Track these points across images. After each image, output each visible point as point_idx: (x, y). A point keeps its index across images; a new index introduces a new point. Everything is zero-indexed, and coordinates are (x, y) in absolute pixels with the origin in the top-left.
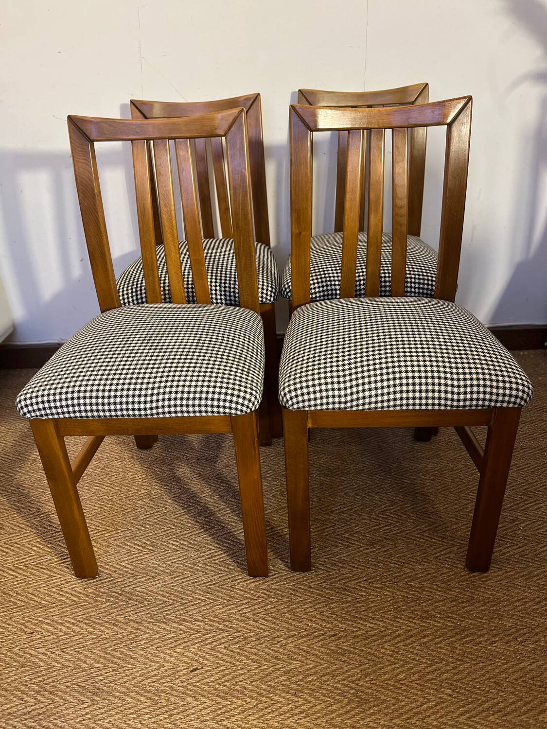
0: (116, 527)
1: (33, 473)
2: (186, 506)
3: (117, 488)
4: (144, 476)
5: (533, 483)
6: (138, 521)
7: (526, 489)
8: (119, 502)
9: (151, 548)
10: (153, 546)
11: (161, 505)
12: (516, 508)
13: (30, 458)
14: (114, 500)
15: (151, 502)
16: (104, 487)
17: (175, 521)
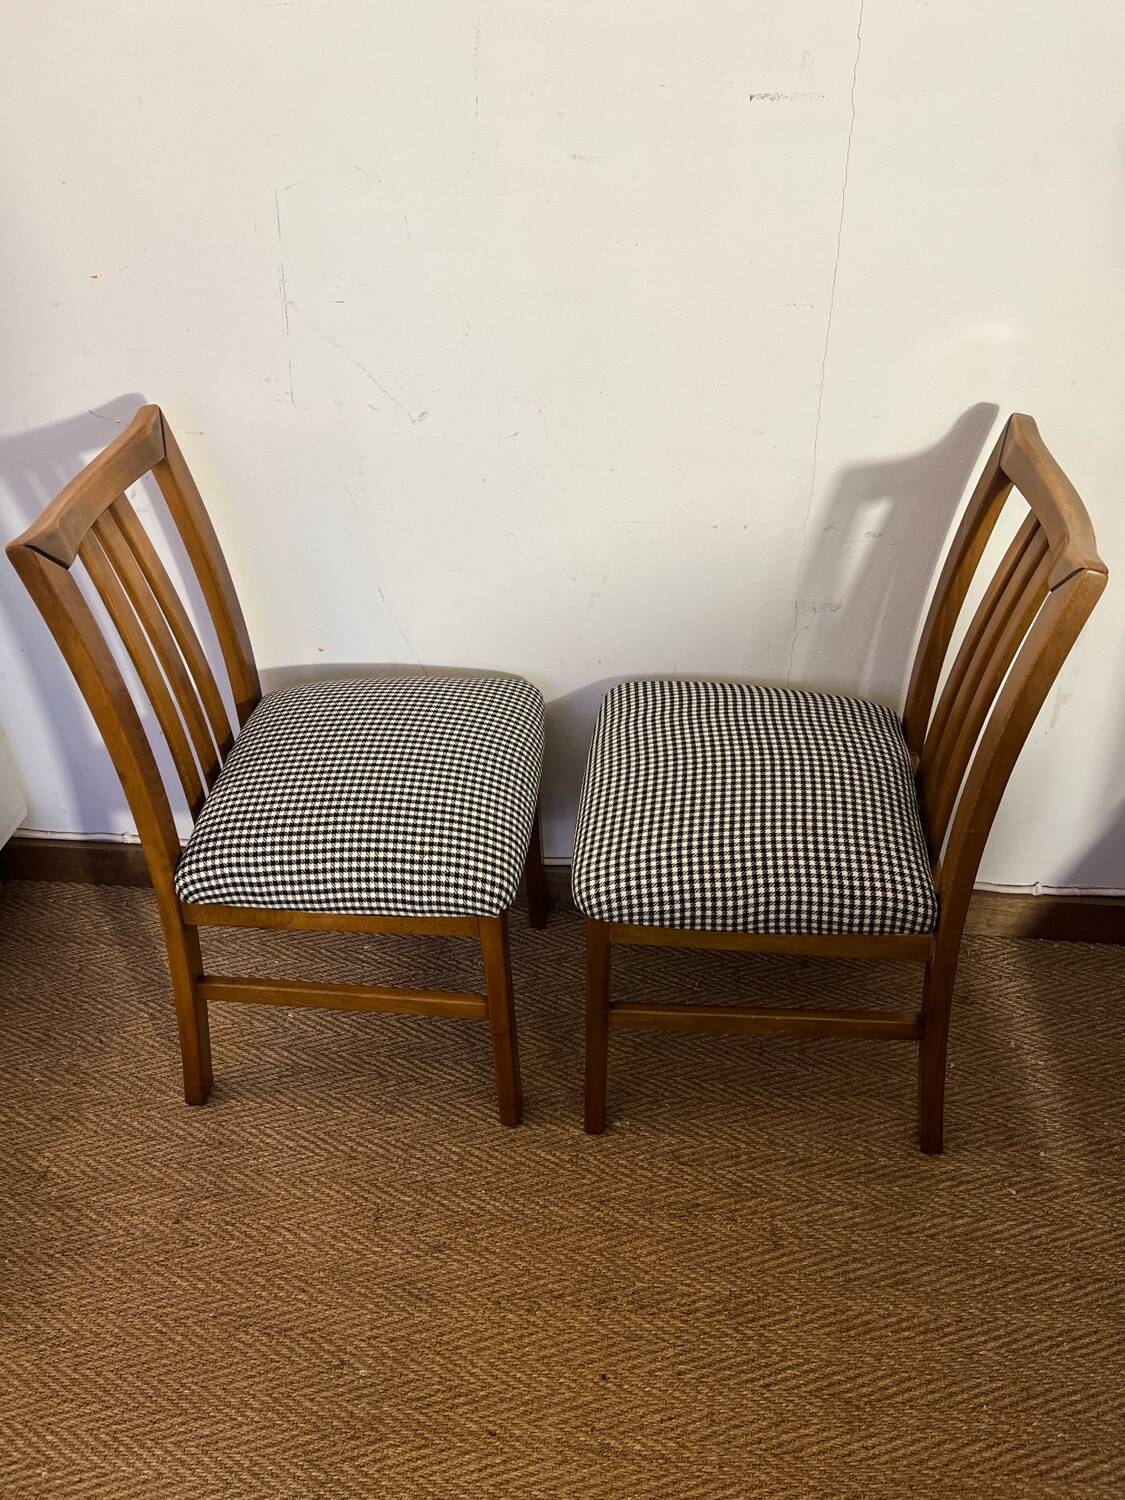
0: (186, 1405)
1: (36, 1213)
2: (336, 1362)
3: (201, 1285)
4: (259, 1254)
5: (1098, 1394)
6: (234, 1396)
7: (1079, 1412)
8: (198, 1329)
9: (249, 1479)
10: (255, 1475)
11: (285, 1351)
12: (1047, 1472)
13: (35, 1166)
14: (189, 1322)
15: (265, 1339)
16: (174, 1279)
17: (308, 1404)
